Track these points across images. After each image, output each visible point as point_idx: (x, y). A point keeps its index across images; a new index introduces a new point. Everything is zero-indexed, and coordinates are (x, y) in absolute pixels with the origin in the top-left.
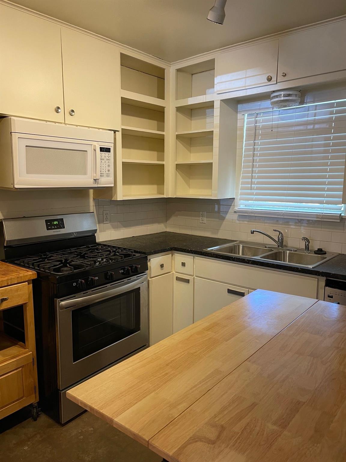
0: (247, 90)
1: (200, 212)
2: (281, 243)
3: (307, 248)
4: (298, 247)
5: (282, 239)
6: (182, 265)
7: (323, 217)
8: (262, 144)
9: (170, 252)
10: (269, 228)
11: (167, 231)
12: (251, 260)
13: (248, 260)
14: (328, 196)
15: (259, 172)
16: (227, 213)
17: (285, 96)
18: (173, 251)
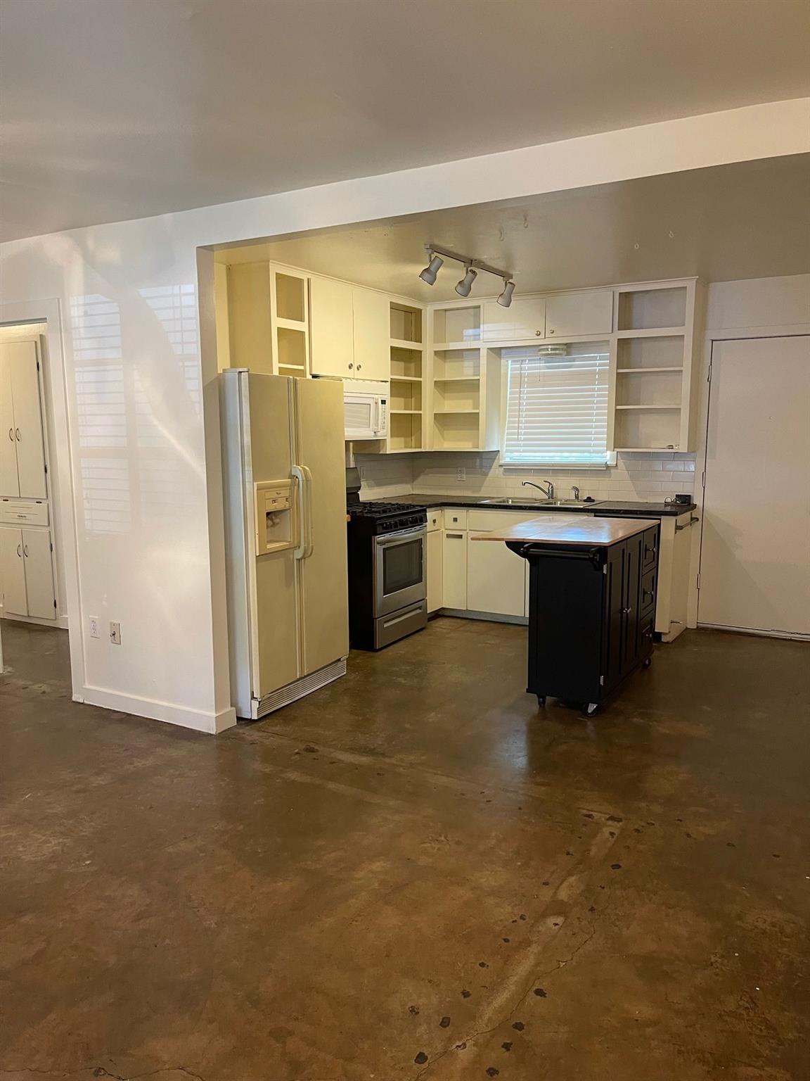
0: (516, 341)
1: (458, 468)
2: (551, 494)
3: (577, 497)
4: (568, 498)
5: (553, 491)
6: (454, 521)
7: (591, 466)
8: (527, 393)
9: (438, 508)
10: (539, 481)
11: (414, 493)
15: (526, 422)
16: (491, 467)
17: (552, 349)
18: (443, 507)
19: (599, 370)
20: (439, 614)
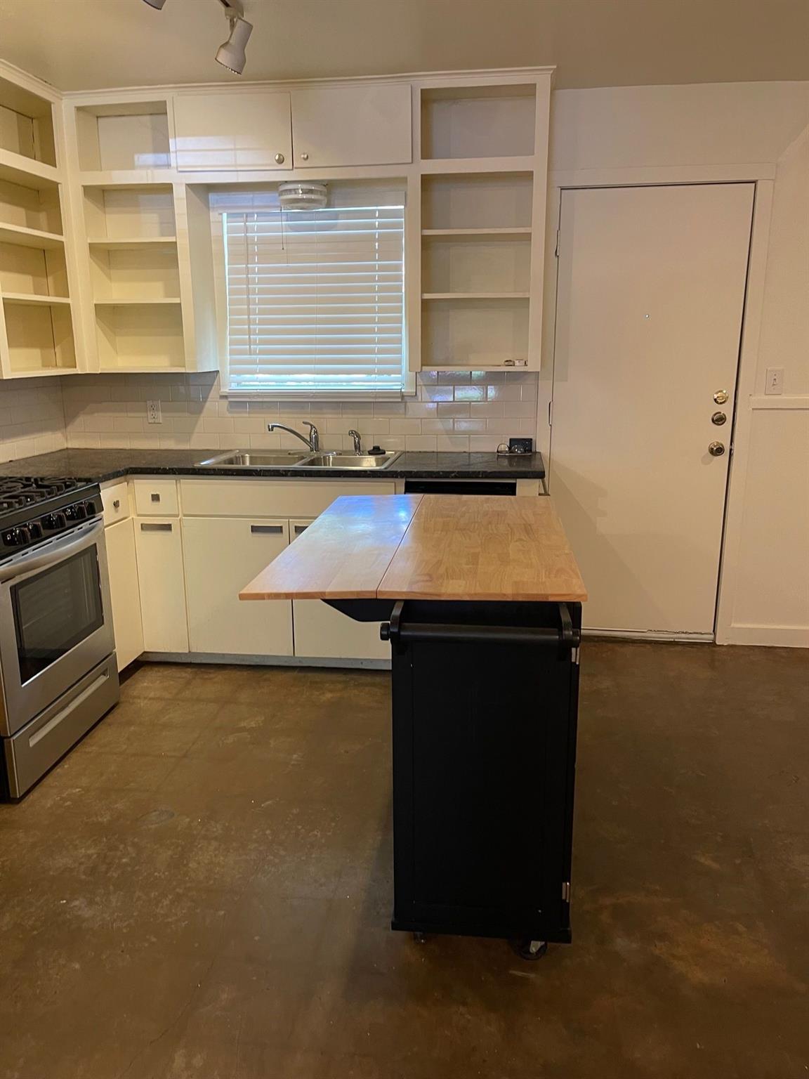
0: (239, 173)
1: (148, 402)
2: (315, 443)
3: (357, 446)
4: (343, 451)
5: (316, 438)
6: (153, 500)
7: (378, 395)
8: (261, 271)
9: (122, 478)
10: (295, 422)
11: (70, 446)
12: (289, 471)
13: (285, 471)
14: (381, 362)
15: (262, 322)
16: (205, 399)
17: (305, 192)
18: (129, 476)
19: (379, 234)
20: (142, 663)
